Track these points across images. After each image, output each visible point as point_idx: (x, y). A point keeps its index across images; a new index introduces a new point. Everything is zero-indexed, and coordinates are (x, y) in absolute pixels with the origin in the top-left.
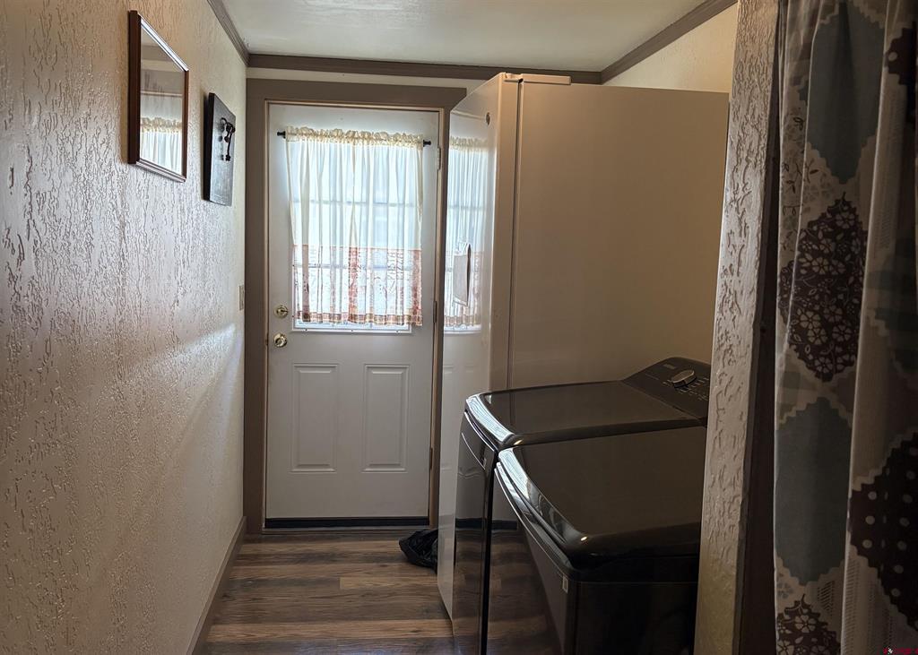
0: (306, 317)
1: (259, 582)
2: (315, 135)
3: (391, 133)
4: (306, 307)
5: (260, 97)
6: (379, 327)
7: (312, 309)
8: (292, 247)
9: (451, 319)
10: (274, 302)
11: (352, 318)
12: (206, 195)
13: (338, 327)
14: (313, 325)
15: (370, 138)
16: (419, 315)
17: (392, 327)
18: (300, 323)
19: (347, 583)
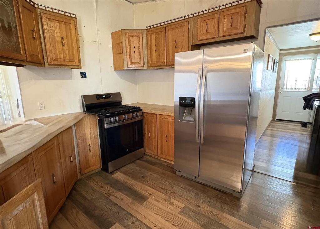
0: (286, 89)
1: (274, 125)
2: (291, 60)
3: (306, 58)
4: (286, 87)
5: (281, 56)
6: (300, 90)
7: (287, 88)
8: (285, 78)
9: (314, 89)
10: (281, 86)
11: (295, 89)
12: (273, 72)
13: (292, 90)
14: (287, 90)
15: (302, 59)
16: (309, 88)
17: (303, 90)
18: (285, 90)
19: (289, 127)
